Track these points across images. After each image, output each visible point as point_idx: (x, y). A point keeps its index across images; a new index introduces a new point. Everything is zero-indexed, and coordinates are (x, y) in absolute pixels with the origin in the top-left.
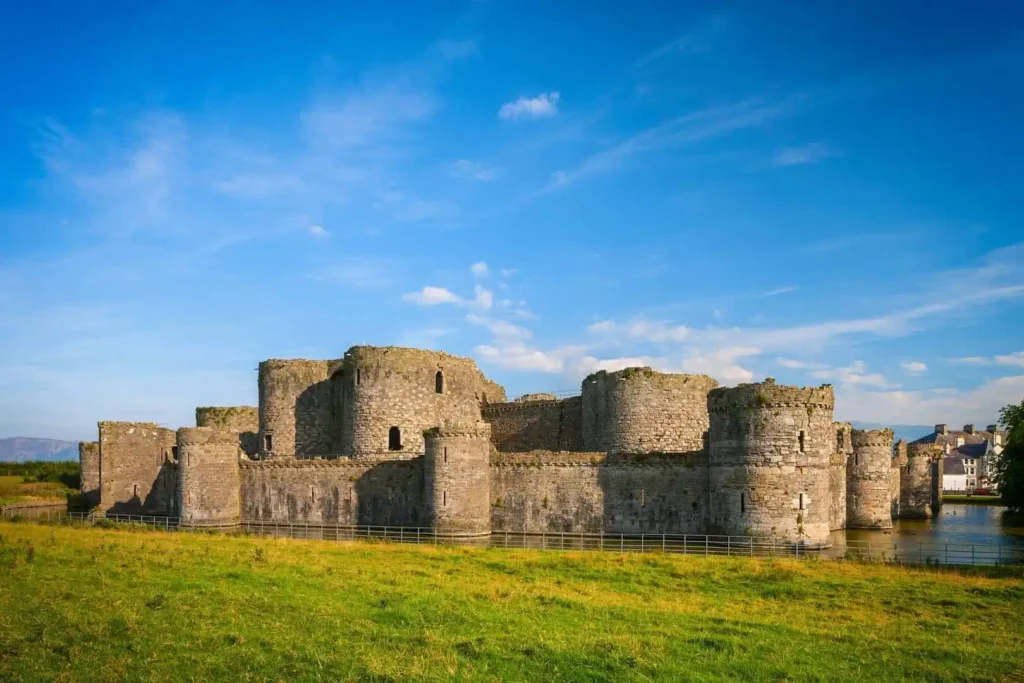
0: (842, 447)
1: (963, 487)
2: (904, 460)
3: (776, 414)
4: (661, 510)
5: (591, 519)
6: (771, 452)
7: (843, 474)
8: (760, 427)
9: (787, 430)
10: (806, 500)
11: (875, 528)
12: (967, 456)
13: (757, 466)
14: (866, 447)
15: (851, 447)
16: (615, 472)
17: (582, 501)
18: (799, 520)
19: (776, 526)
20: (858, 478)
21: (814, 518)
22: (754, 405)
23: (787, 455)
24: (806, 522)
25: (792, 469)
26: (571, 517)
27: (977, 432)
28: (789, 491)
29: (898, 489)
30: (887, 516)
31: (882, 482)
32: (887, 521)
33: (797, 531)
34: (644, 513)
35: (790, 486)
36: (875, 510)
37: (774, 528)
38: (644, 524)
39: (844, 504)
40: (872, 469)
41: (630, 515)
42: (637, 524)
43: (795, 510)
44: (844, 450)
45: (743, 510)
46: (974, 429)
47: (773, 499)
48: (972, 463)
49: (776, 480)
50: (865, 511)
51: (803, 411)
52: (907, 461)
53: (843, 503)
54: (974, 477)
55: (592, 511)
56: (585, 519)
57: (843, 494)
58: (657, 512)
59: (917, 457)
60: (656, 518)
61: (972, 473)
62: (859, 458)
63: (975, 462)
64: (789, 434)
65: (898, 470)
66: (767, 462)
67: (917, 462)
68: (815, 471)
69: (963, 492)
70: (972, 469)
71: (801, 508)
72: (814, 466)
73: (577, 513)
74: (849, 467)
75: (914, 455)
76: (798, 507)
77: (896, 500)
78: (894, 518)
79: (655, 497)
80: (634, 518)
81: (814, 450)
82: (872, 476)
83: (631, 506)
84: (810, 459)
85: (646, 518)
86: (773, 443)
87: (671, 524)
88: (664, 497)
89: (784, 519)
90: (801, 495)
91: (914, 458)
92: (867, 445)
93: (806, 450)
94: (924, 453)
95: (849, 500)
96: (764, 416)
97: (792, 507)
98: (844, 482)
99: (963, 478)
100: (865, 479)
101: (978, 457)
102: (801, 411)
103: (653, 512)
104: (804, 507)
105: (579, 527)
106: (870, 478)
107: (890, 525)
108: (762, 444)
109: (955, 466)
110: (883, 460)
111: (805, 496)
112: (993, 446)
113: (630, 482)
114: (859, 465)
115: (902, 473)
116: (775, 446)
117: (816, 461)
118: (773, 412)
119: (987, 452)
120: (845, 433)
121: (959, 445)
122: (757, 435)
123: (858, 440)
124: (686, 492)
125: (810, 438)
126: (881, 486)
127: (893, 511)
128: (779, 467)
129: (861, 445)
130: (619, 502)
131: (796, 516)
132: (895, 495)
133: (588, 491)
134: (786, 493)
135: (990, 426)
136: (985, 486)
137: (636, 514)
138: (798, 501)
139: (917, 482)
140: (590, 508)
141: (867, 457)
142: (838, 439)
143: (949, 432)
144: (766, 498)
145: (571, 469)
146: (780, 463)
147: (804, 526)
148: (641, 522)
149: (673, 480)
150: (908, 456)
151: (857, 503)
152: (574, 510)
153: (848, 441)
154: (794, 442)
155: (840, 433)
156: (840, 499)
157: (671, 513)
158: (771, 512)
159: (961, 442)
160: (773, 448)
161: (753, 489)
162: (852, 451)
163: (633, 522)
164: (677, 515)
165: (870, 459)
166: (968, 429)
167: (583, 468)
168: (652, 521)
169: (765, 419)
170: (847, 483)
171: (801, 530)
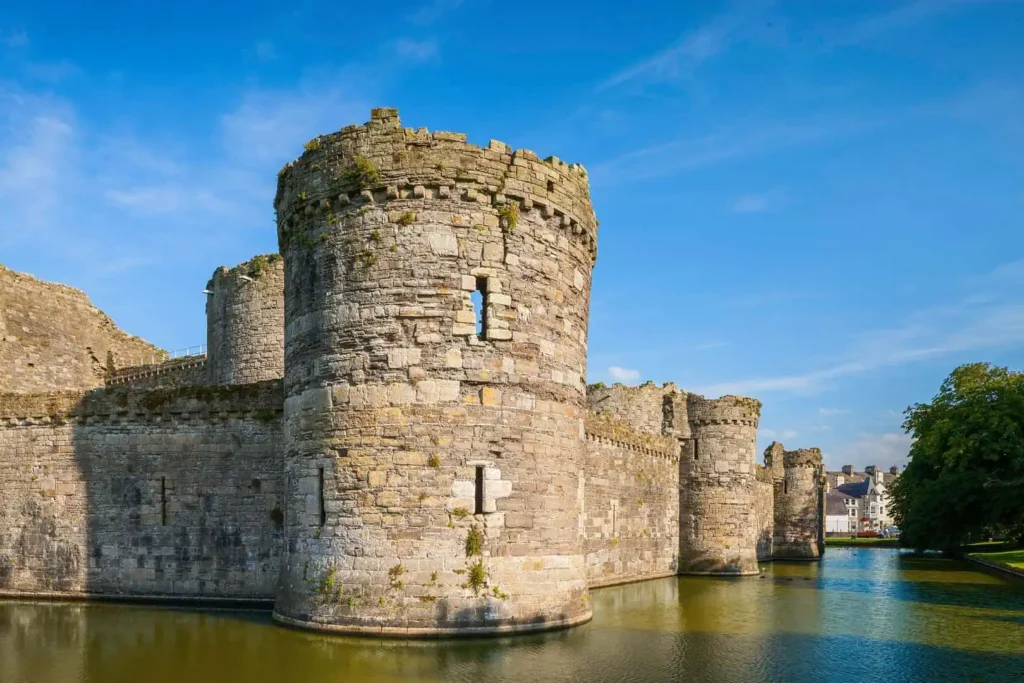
0: (671, 426)
1: (845, 530)
2: (780, 472)
3: (402, 222)
4: (203, 531)
5: (50, 554)
6: (391, 337)
7: (674, 475)
8: (359, 264)
9: (433, 270)
10: (497, 485)
11: (729, 574)
12: (847, 496)
13: (353, 384)
14: (711, 427)
15: (687, 427)
16: (108, 439)
17: (31, 510)
18: (473, 545)
19: (405, 563)
20: (699, 484)
21: (521, 539)
22: (344, 197)
23: (436, 345)
24: (498, 552)
25: (451, 389)
26: (9, 552)
27: (855, 474)
28: (441, 456)
29: (771, 517)
30: (750, 553)
31: (739, 490)
32: (749, 561)
33: (465, 578)
34: (165, 542)
35: (444, 441)
36: (730, 541)
37: (396, 571)
38: (165, 565)
39: (676, 530)
40: (723, 466)
41: (135, 544)
42: (150, 565)
43: (460, 513)
44: (676, 432)
45: (323, 516)
46: (853, 470)
47: (395, 480)
48: (853, 503)
49: (402, 421)
50: (711, 544)
51: (484, 216)
52: (783, 474)
53: (673, 529)
54: (856, 518)
55: (52, 535)
56: (39, 556)
57: (672, 510)
58: (192, 537)
59: (798, 468)
60: (192, 551)
61: (853, 514)
62: (701, 448)
63: (857, 502)
64: (442, 281)
65: (771, 488)
66: (378, 368)
67: (798, 475)
68: (527, 401)
69: (846, 534)
70: (853, 510)
71: (479, 510)
72: (524, 386)
73: (21, 542)
74: (684, 463)
75: (793, 465)
76: (470, 504)
77: (768, 532)
78: (763, 561)
79: (189, 499)
80: (142, 550)
81: (521, 338)
82: (723, 479)
83: (137, 519)
84: (508, 363)
85: (171, 552)
86: (394, 309)
87: (225, 563)
88: (208, 498)
89: (426, 543)
90: (479, 470)
91: (793, 470)
92: (714, 422)
93: (493, 333)
94: (808, 462)
95: (683, 524)
96: (371, 226)
97: (452, 504)
98: (675, 491)
99: (844, 519)
100: (710, 485)
101: (859, 497)
102: (478, 216)
103: (184, 535)
104: (489, 504)
105: (26, 575)
106: (720, 484)
107: (754, 569)
108: (366, 313)
109: (837, 505)
110: (742, 450)
111: (492, 474)
112: (876, 484)
113: (137, 463)
114: (701, 460)
115: (776, 493)
116: (399, 318)
117: (530, 370)
118: (396, 215)
119: (869, 491)
120: (676, 400)
121: (839, 484)
122: (353, 289)
123: (699, 413)
124: (257, 484)
125: (507, 300)
126: (739, 497)
127: (761, 547)
128: (412, 382)
129: (703, 423)
130: (113, 512)
131: (464, 534)
132: (766, 524)
133: (45, 487)
134: (433, 463)
135: (868, 468)
136: (867, 529)
137: (148, 540)
138: (470, 488)
139: (798, 507)
140: (49, 528)
141: (714, 444)
142: (664, 410)
143: (827, 473)
144: (376, 478)
145: (11, 432)
146: (415, 371)
147: (487, 561)
148: (158, 559)
149: (229, 455)
150: (786, 467)
151: (696, 528)
152: (16, 532)
153: (681, 414)
154: (456, 306)
155: (667, 401)
156: (666, 521)
157: (224, 536)
158: (388, 519)
159: (841, 481)
160: (396, 326)
161: (344, 453)
162: (688, 434)
163: (141, 561)
164: (238, 542)
165: (720, 448)
166: (847, 470)
167: (35, 430)
168: (183, 559)
169: (373, 238)
170: (681, 492)
171: (476, 578)
